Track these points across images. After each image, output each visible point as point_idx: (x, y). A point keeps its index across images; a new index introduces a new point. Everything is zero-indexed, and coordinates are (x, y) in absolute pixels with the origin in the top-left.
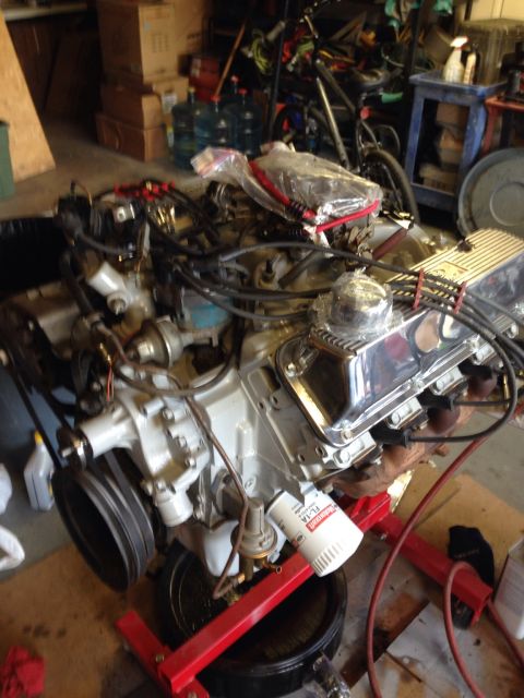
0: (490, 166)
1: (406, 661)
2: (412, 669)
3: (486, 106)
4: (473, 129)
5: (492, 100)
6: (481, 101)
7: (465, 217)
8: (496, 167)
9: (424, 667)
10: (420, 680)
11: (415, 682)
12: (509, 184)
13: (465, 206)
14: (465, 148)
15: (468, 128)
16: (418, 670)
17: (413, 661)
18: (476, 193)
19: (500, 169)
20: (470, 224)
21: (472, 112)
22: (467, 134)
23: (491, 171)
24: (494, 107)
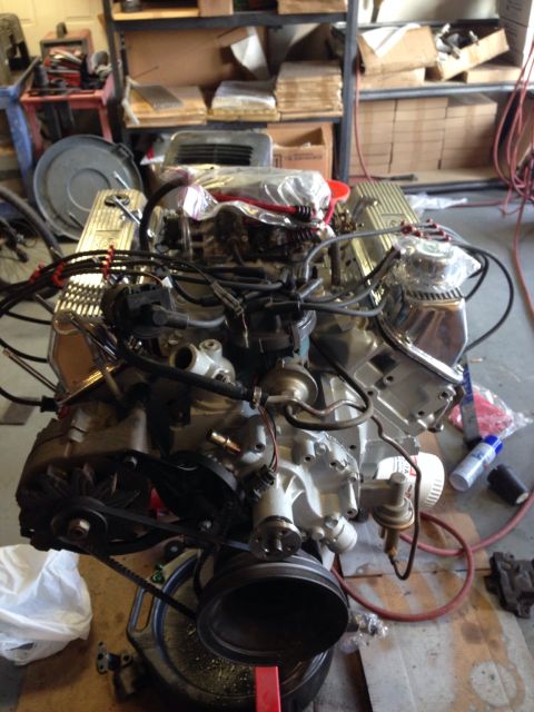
0: (53, 160)
1: (361, 571)
2: (370, 573)
3: (23, 105)
4: (18, 131)
5: (25, 97)
6: (16, 101)
7: (51, 217)
8: (58, 161)
9: (373, 565)
10: (380, 576)
11: (379, 579)
12: (79, 173)
13: (46, 208)
14: (17, 150)
15: (12, 130)
16: (373, 570)
17: (364, 567)
18: (51, 192)
19: (63, 161)
20: (59, 222)
21: (9, 113)
22: (14, 137)
23: (54, 166)
24: (29, 103)
